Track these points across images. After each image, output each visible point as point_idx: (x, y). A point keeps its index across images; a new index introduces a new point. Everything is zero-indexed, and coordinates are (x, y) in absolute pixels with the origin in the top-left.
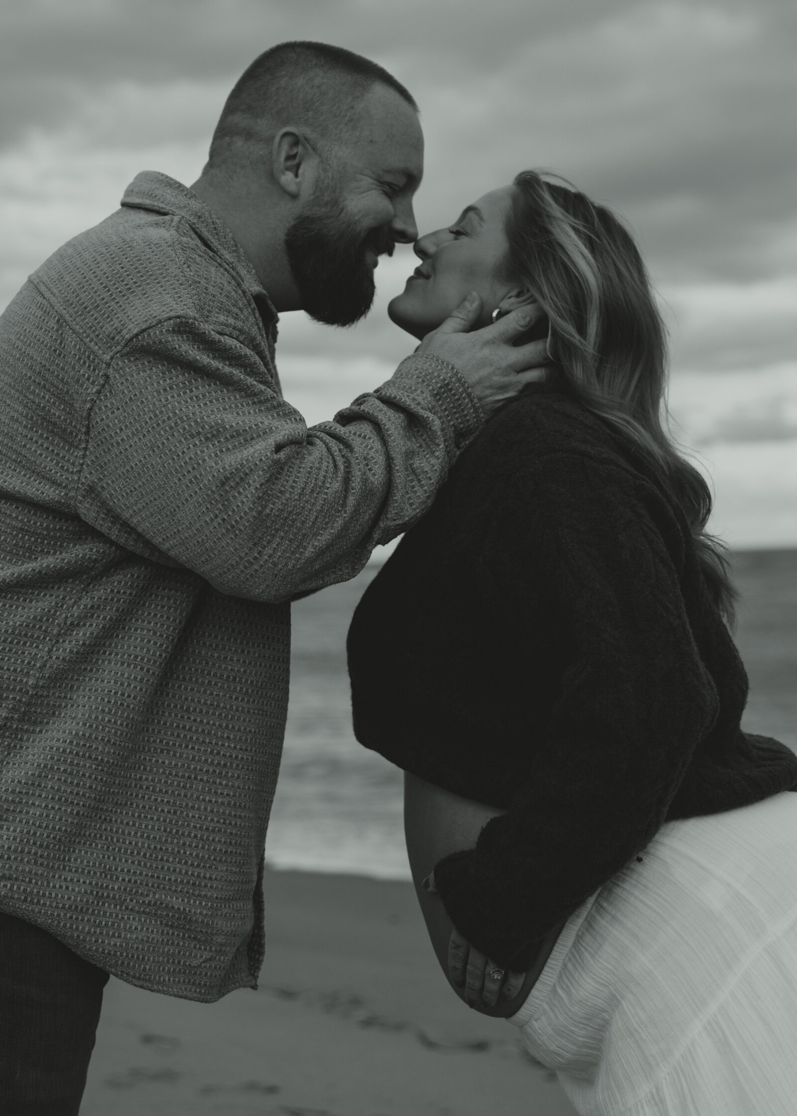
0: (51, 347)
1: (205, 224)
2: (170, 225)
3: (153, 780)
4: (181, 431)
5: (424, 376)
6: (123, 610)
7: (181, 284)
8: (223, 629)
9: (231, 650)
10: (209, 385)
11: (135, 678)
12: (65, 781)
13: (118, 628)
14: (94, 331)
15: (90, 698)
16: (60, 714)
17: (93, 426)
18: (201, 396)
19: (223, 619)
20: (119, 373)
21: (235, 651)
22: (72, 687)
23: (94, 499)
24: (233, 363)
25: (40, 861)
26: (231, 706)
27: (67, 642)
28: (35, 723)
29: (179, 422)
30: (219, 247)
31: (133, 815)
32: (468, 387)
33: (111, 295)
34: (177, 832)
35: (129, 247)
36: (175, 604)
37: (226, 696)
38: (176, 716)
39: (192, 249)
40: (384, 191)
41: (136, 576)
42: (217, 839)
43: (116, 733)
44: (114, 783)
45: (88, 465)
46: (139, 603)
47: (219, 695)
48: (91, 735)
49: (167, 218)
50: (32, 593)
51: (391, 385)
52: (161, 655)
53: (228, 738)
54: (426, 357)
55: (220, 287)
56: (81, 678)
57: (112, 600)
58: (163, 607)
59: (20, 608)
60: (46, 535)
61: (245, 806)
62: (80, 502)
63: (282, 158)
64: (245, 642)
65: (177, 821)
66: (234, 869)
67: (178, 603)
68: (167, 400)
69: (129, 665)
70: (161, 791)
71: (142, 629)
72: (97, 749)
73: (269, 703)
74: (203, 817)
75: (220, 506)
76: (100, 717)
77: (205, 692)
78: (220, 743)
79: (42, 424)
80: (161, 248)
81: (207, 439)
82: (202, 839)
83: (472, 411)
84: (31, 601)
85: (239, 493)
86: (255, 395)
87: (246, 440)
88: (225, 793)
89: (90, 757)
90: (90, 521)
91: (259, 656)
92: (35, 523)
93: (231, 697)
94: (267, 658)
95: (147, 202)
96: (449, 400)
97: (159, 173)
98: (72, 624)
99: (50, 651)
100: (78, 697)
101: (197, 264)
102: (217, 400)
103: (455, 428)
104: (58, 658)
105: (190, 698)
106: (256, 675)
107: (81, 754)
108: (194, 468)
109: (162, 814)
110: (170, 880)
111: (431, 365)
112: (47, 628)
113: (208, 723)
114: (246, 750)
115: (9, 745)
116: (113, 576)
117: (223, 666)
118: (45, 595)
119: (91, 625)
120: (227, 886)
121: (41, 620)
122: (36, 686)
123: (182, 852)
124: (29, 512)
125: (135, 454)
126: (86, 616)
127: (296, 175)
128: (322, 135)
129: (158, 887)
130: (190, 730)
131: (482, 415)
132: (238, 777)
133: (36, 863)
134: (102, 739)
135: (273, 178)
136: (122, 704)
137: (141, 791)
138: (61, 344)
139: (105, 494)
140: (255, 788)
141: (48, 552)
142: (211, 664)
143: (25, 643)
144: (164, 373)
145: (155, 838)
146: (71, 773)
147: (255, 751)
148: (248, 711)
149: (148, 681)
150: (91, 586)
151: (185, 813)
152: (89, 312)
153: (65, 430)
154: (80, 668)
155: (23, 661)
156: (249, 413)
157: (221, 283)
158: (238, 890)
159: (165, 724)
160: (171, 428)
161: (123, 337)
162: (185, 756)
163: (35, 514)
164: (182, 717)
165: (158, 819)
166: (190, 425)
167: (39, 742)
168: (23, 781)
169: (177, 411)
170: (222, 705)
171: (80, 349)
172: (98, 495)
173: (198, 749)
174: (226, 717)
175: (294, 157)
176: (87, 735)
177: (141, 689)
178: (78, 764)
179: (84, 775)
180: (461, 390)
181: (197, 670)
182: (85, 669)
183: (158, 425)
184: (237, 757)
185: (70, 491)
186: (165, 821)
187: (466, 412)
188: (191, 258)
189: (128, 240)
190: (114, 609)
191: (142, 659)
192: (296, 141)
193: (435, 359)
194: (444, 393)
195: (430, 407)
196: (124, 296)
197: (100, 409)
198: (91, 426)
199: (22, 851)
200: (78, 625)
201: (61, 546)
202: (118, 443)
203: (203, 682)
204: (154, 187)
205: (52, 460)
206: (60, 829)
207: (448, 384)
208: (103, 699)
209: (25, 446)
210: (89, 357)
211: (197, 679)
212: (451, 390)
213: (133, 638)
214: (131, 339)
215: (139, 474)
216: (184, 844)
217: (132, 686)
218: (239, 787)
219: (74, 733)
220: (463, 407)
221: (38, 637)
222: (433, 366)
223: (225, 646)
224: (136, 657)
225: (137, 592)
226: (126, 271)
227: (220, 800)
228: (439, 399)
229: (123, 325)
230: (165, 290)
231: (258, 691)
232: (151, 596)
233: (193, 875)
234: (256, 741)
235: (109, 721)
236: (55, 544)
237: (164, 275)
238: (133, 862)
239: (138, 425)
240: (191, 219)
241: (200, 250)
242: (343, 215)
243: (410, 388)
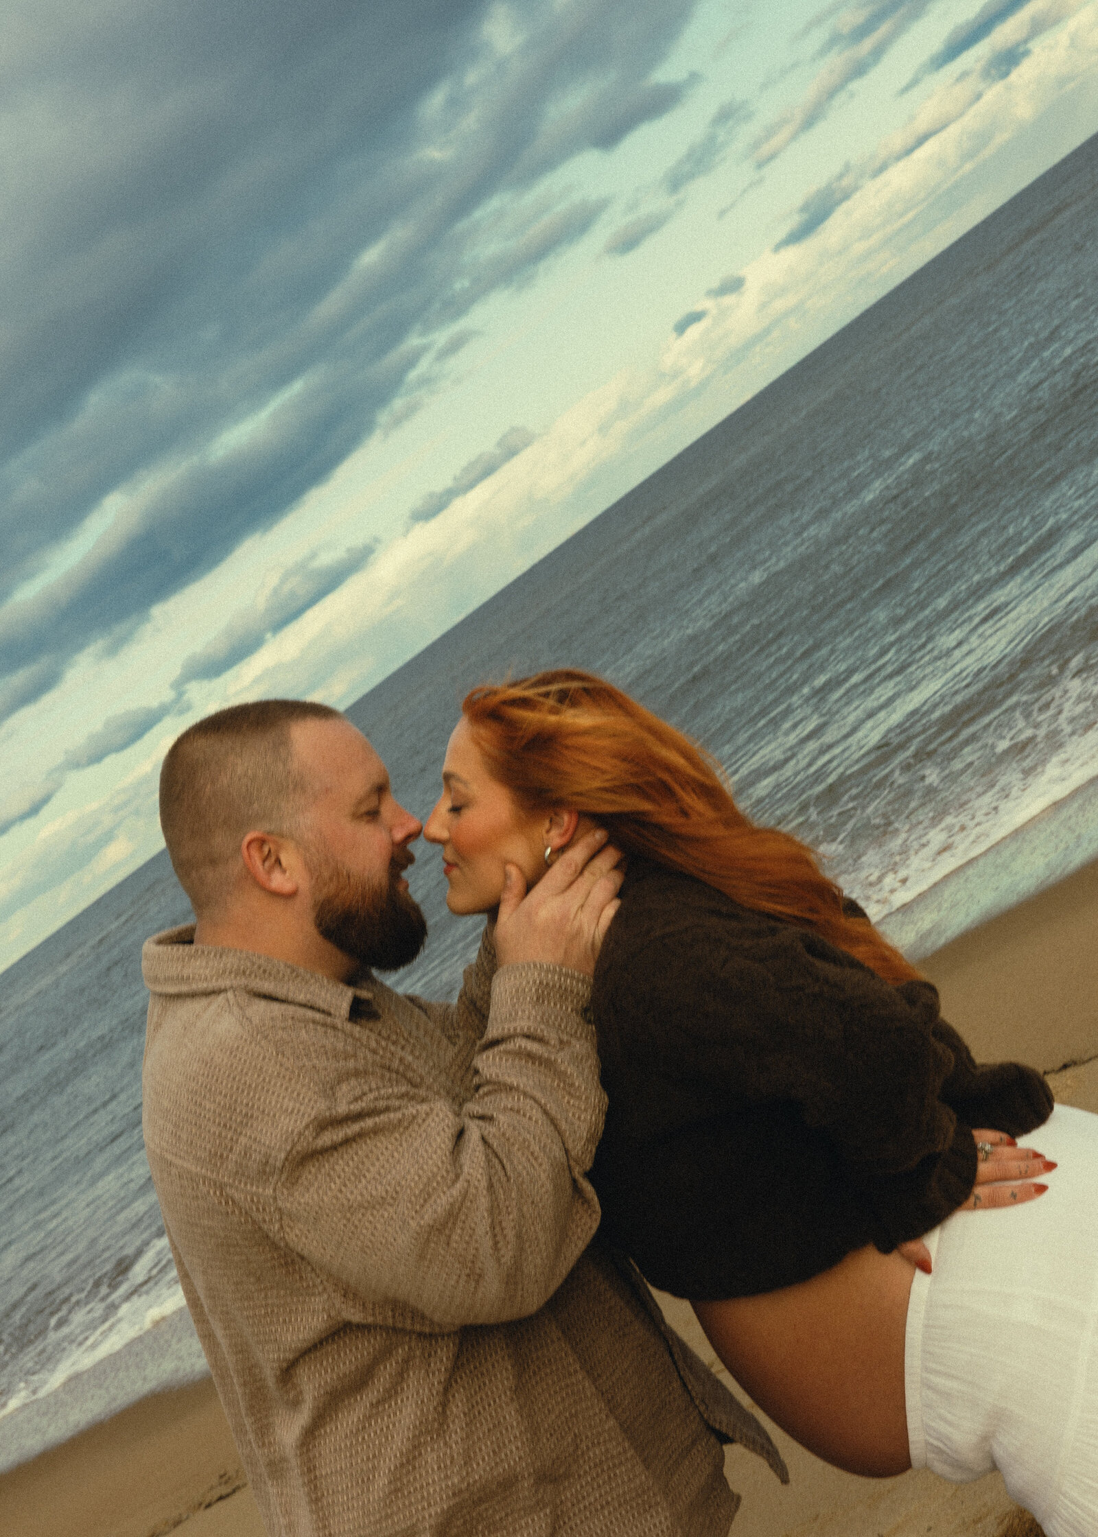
1: (253, 975)
2: (229, 1007)
5: (516, 993)
7: (290, 1080)
32: (561, 970)
33: (236, 1131)
39: (272, 1027)
49: (220, 999)
55: (323, 1053)
63: (258, 863)
96: (552, 994)
111: (515, 978)
127: (284, 871)
128: (280, 818)
135: (265, 889)
157: (321, 1047)
175: (269, 855)
180: (556, 977)
187: (575, 990)
188: (278, 1041)
192: (262, 842)
194: (544, 993)
196: (246, 1125)
207: (541, 983)
212: (547, 985)
214: (284, 1166)
220: (569, 989)
228: (543, 1001)
229: (265, 1155)
240: (239, 981)
242: (352, 880)
243: (511, 1015)
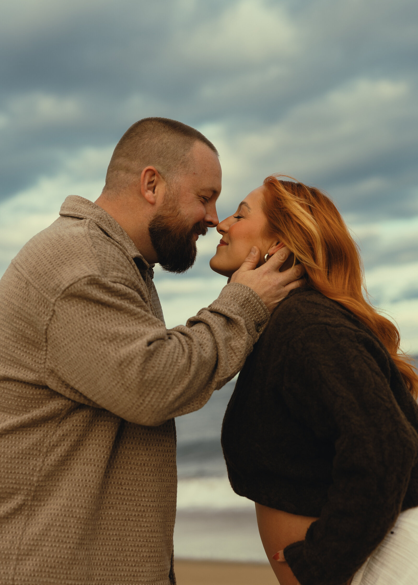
0: (23, 297)
1: (104, 222)
2: (84, 224)
3: (107, 524)
4: (96, 337)
5: (234, 296)
6: (80, 435)
7: (91, 258)
8: (136, 439)
9: (141, 449)
10: (110, 311)
11: (92, 471)
12: (61, 531)
13: (79, 445)
14: (45, 287)
15: (68, 485)
16: (53, 495)
17: (49, 338)
18: (106, 318)
19: (135, 433)
20: (60, 309)
21: (143, 449)
22: (58, 479)
23: (54, 377)
24: (123, 297)
25: (51, 575)
26: (144, 479)
27: (52, 455)
28: (40, 500)
29: (94, 333)
30: (113, 233)
31: (99, 544)
32: (259, 299)
33: (53, 266)
34: (122, 549)
35: (62, 239)
36: (108, 428)
37: (140, 474)
38: (115, 488)
39: (97, 237)
40: (201, 201)
41: (85, 416)
42: (144, 550)
43: (85, 502)
44: (89, 529)
45: (49, 359)
46: (89, 430)
47: (137, 474)
48: (71, 505)
49: (83, 221)
50: (30, 430)
51: (217, 302)
52: (104, 457)
53: (144, 496)
54: (235, 285)
55: (113, 257)
56: (63, 474)
57: (74, 430)
58: (102, 431)
59: (24, 439)
60: (33, 398)
61: (157, 531)
62: (47, 379)
63: (146, 183)
64: (148, 444)
65: (121, 544)
66: (155, 565)
67: (110, 427)
68: (87, 321)
69: (87, 465)
70: (111, 529)
71: (93, 444)
72: (76, 512)
73: (165, 475)
74: (135, 540)
75: (120, 377)
76: (75, 495)
77: (129, 473)
78: (140, 500)
79: (22, 339)
80: (79, 239)
81: (110, 341)
82: (135, 551)
83: (263, 311)
84: (30, 434)
85: (129, 369)
86: (135, 314)
87: (131, 340)
88: (146, 526)
89: (72, 516)
90: (54, 389)
91: (156, 451)
92: (26, 392)
93: (143, 475)
94: (161, 451)
95: (72, 213)
96: (249, 307)
97: (77, 196)
98: (53, 445)
99: (43, 461)
100: (62, 484)
101: (100, 245)
102: (115, 319)
103: (255, 321)
104: (48, 465)
105: (121, 478)
106: (155, 461)
107: (67, 515)
108: (104, 357)
109: (113, 541)
110: (121, 575)
111: (238, 289)
112: (40, 449)
113: (133, 490)
114: (155, 501)
115: (28, 514)
116: (72, 417)
117: (138, 459)
118: (37, 430)
119: (64, 445)
120: (152, 574)
121: (36, 445)
122: (38, 481)
123: (126, 559)
124: (22, 387)
125: (73, 351)
126: (60, 441)
127: (154, 192)
128: (168, 170)
129: (115, 580)
130: (123, 494)
131: (269, 313)
132: (152, 516)
133: (49, 576)
134: (78, 506)
135: (141, 194)
136: (86, 486)
137: (101, 530)
138: (28, 295)
139: (60, 374)
140: (161, 521)
141: (35, 407)
142: (131, 458)
143: (29, 458)
144: (84, 307)
145: (111, 555)
146: (63, 526)
147: (160, 501)
148: (154, 481)
149: (99, 471)
150: (61, 423)
151: (125, 539)
152: (42, 276)
153: (34, 341)
154: (61, 469)
155: (29, 468)
156: (133, 325)
157: (113, 254)
158: (159, 575)
159: (110, 493)
160: (90, 336)
161: (61, 289)
162: (122, 509)
163: (25, 387)
164: (118, 488)
165: (112, 544)
166: (100, 334)
167: (44, 511)
168: (38, 533)
169: (93, 327)
170: (139, 479)
171: (38, 297)
172: (56, 374)
173: (129, 504)
174: (142, 485)
175: (153, 182)
176: (69, 505)
177: (96, 476)
178: (66, 521)
179: (70, 526)
180: (255, 301)
181: (123, 462)
182: (64, 469)
183: (83, 335)
184: (150, 506)
185: (41, 373)
186: (115, 545)
187: (259, 312)
188: (96, 242)
189: (61, 235)
190: (76, 435)
191: (94, 460)
192: (154, 173)
193: (240, 285)
194: (246, 304)
195: (239, 312)
196: (60, 266)
197: (52, 329)
198: (48, 338)
199: (41, 571)
200: (57, 445)
201: (42, 403)
202: (63, 346)
203: (128, 468)
204: (75, 204)
205: (29, 358)
206: (60, 557)
207: (248, 299)
208: (75, 485)
209: (14, 351)
210: (43, 301)
211: (124, 467)
212: (250, 302)
213: (88, 450)
214: (65, 290)
215: (76, 362)
216: (126, 555)
217: (91, 475)
218: (152, 522)
219: (62, 504)
220: (257, 310)
221: (36, 454)
222: (239, 289)
223: (137, 448)
224: (91, 460)
225: (87, 425)
226: (61, 253)
227: (143, 530)
228: (244, 308)
229: (60, 282)
230: (82, 262)
231: (158, 470)
232: (95, 425)
233: (132, 571)
234: (159, 496)
235: (80, 496)
236: (38, 402)
237: (81, 253)
238: (101, 569)
239: (72, 336)
240: (96, 220)
241: (101, 237)
242: (179, 216)
243: (227, 303)
